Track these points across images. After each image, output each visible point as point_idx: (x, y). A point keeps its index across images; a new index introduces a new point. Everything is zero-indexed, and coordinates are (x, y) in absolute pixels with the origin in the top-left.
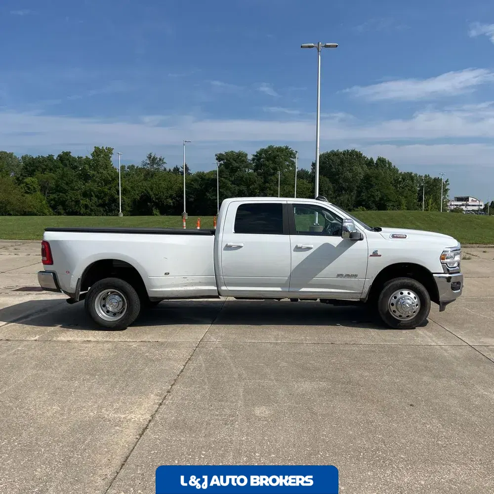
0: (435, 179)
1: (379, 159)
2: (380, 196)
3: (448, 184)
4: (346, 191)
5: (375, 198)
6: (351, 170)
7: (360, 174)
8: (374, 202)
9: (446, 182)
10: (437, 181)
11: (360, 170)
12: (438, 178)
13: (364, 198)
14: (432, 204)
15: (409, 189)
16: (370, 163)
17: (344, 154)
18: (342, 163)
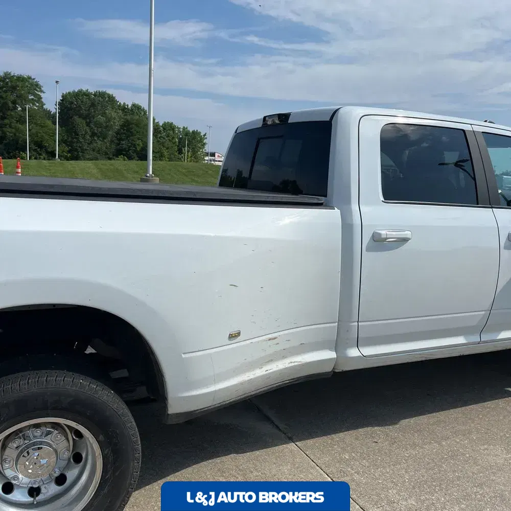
0: (193, 132)
1: (134, 105)
2: (142, 145)
3: (206, 138)
4: (98, 137)
5: (136, 148)
6: (104, 114)
7: (114, 119)
8: (135, 151)
9: (205, 135)
10: (195, 133)
11: (114, 115)
12: (197, 131)
13: (124, 146)
14: (191, 157)
15: (169, 140)
16: (124, 109)
17: (95, 95)
18: (93, 105)
